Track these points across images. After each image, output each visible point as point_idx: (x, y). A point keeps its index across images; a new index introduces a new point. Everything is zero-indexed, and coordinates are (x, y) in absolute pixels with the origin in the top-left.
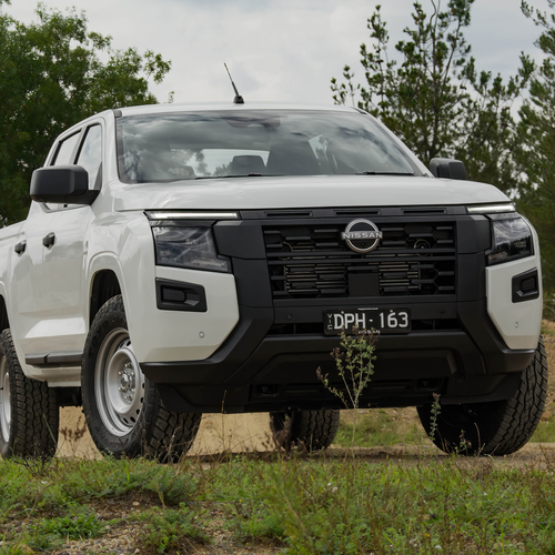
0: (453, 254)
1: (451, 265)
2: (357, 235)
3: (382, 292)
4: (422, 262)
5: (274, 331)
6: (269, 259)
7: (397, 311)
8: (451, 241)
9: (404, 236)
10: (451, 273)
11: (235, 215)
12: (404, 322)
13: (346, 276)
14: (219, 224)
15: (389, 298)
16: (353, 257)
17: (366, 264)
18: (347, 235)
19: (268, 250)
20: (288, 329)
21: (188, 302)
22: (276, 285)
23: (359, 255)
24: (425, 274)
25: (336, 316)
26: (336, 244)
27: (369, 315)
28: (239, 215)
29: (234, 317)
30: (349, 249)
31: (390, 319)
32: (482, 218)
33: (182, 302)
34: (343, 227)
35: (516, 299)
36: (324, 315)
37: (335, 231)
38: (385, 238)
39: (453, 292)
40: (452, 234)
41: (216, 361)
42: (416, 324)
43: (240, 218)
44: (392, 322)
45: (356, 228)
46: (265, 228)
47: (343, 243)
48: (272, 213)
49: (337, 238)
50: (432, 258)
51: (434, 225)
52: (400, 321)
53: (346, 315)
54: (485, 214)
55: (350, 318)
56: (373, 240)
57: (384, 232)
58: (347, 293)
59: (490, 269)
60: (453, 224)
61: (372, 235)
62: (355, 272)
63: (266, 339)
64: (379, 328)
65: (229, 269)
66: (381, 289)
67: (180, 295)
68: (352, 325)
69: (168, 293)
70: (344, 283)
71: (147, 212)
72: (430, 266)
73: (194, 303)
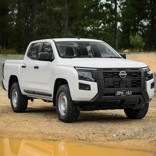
0: (140, 79)
1: (140, 81)
2: (122, 74)
3: (127, 87)
4: (134, 80)
5: (106, 95)
6: (104, 79)
7: (129, 91)
8: (140, 76)
9: (131, 75)
10: (140, 83)
13: (119, 83)
14: (93, 71)
16: (120, 79)
17: (123, 81)
18: (120, 74)
19: (104, 77)
22: (105, 85)
23: (122, 79)
25: (117, 92)
27: (124, 92)
28: (97, 69)
30: (120, 77)
31: (128, 93)
32: (145, 71)
33: (85, 88)
34: (119, 73)
35: (151, 88)
36: (115, 92)
37: (117, 73)
38: (128, 75)
39: (140, 87)
40: (140, 74)
41: (92, 101)
42: (133, 94)
45: (122, 73)
46: (103, 72)
47: (119, 76)
50: (136, 79)
51: (136, 72)
52: (130, 93)
55: (120, 92)
58: (119, 87)
59: (147, 82)
60: (140, 72)
61: (125, 75)
62: (121, 82)
63: (103, 97)
64: (126, 94)
65: (95, 81)
66: (126, 86)
67: (84, 87)
68: (120, 94)
69: (82, 86)
70: (119, 85)
71: (75, 67)
72: (136, 81)
73: (88, 89)
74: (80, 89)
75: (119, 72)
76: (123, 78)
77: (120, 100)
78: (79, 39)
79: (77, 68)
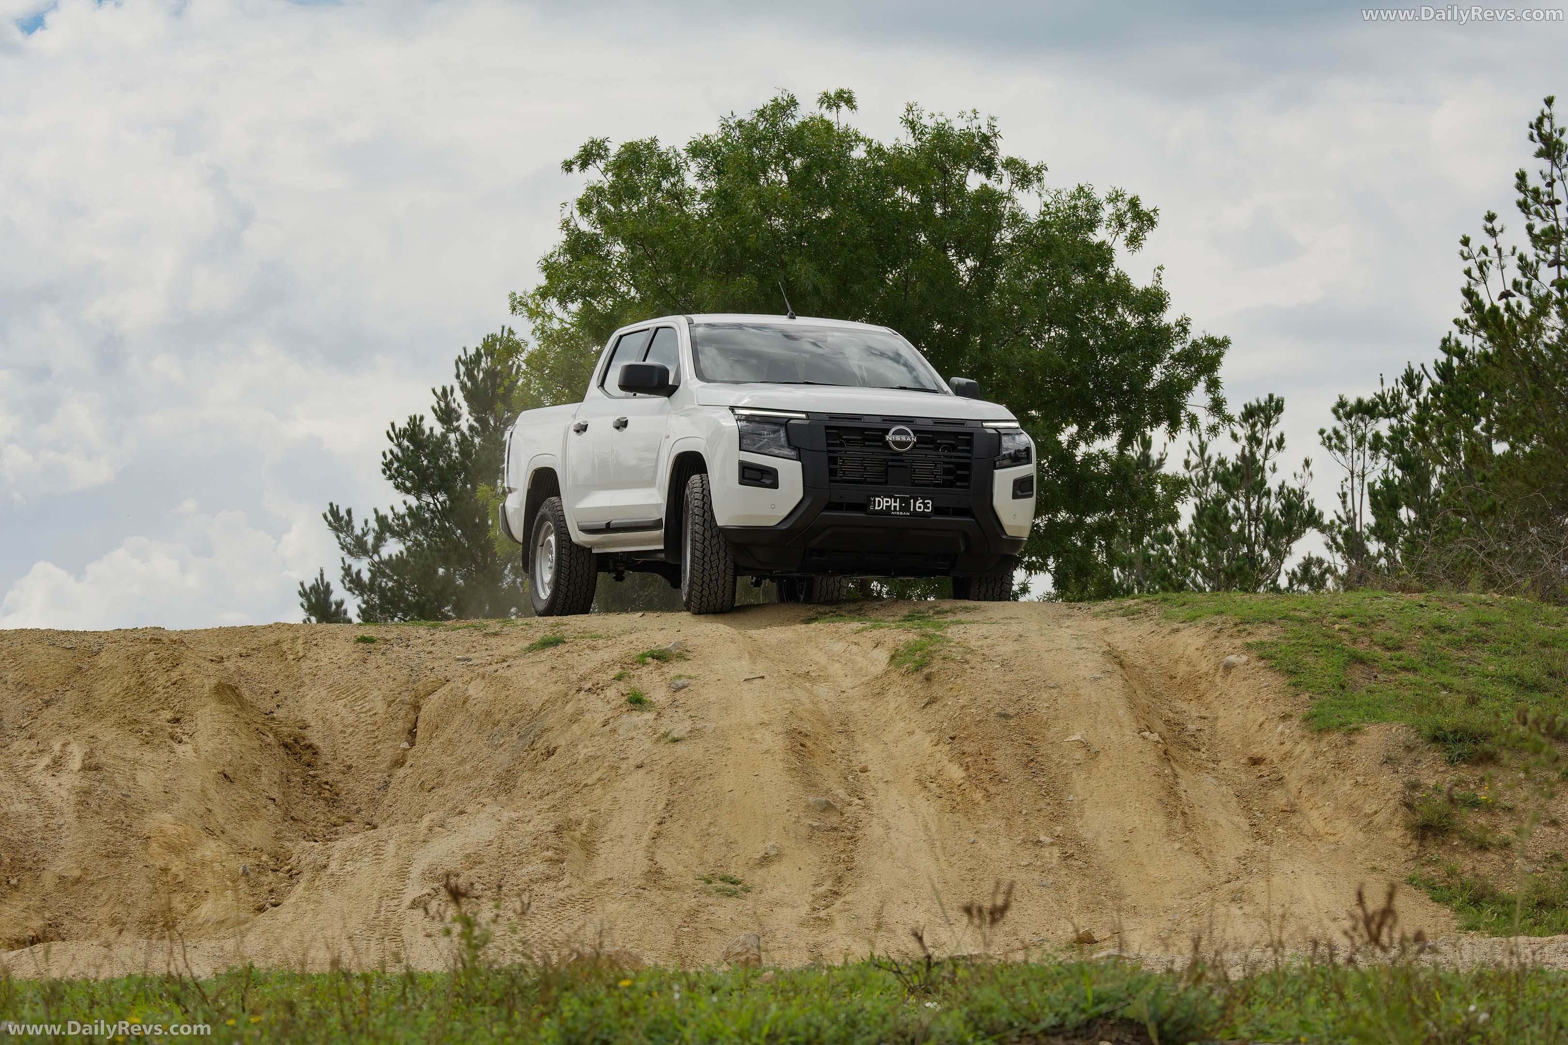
0: (969, 458)
1: (967, 467)
2: (898, 438)
3: (913, 484)
4: (945, 463)
5: (833, 506)
6: (829, 452)
7: (924, 499)
8: (968, 448)
9: (932, 441)
10: (967, 473)
11: (804, 416)
12: (928, 508)
13: (887, 470)
14: (791, 422)
15: (919, 489)
16: (892, 454)
17: (903, 461)
18: (889, 437)
19: (829, 445)
20: (838, 507)
21: (763, 481)
22: (833, 472)
23: (898, 454)
24: (946, 472)
25: (877, 499)
26: (881, 444)
27: (902, 500)
28: (807, 416)
29: (800, 495)
30: (890, 448)
31: (918, 505)
32: (994, 432)
33: (759, 480)
34: (887, 431)
35: (1015, 496)
36: (869, 497)
37: (880, 434)
38: (918, 442)
39: (967, 487)
40: (969, 443)
41: (784, 527)
42: (937, 510)
43: (808, 418)
44: (920, 508)
45: (896, 433)
46: (827, 427)
47: (886, 443)
48: (833, 416)
49: (882, 439)
50: (953, 460)
51: (956, 434)
52: (926, 507)
53: (885, 499)
54: (996, 429)
55: (887, 502)
56: (909, 443)
57: (918, 437)
58: (886, 483)
59: (997, 472)
60: (971, 434)
61: (909, 439)
62: (894, 466)
63: (823, 514)
64: (909, 511)
65: (797, 458)
66: (912, 481)
67: (757, 475)
68: (888, 507)
69: (748, 473)
70: (886, 474)
71: (732, 408)
72: (951, 466)
73: (768, 482)
74: (742, 483)
75: (889, 430)
76: (903, 453)
77: (886, 530)
78: (792, 317)
79: (738, 411)
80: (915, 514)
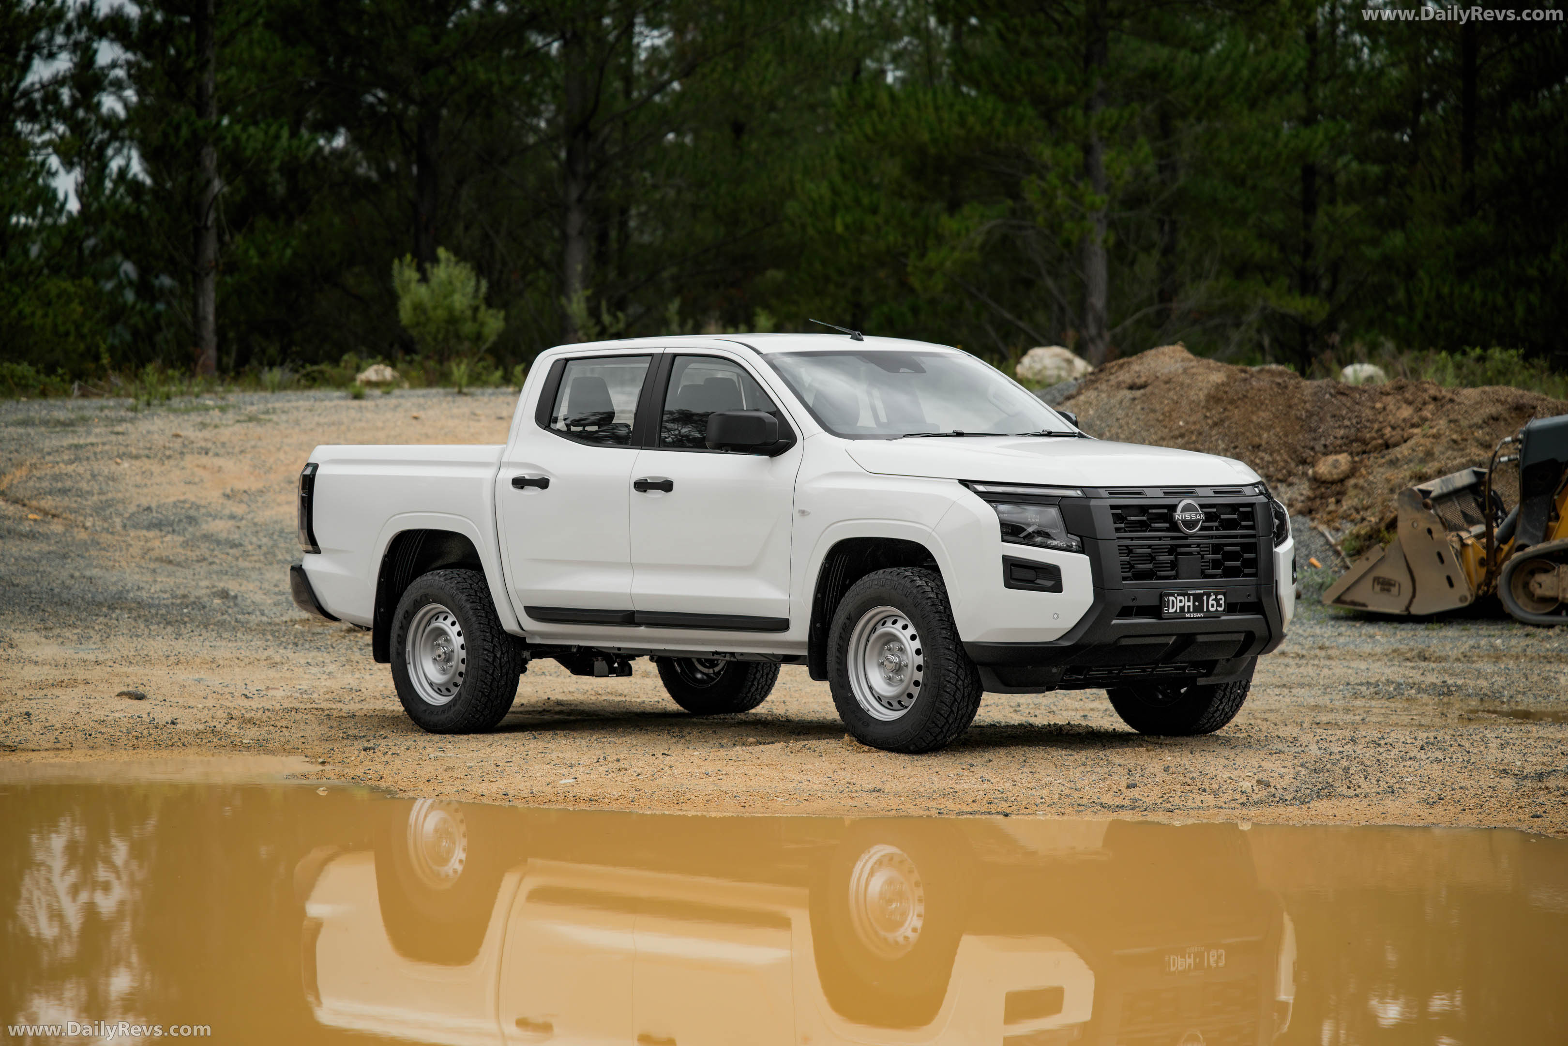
0: (1253, 536)
1: (1252, 548)
2: (1188, 516)
3: (1204, 575)
4: (1231, 544)
5: (1126, 612)
6: (1118, 539)
7: (1216, 594)
8: (1250, 523)
9: (1215, 517)
10: (1252, 556)
11: (1079, 492)
12: (1220, 606)
13: (1176, 558)
14: (1064, 501)
15: (1210, 581)
16: (1173, 538)
17: (1189, 546)
18: (1178, 515)
19: (1116, 530)
20: (1129, 611)
21: (1038, 581)
22: (1123, 567)
23: (1186, 537)
25: (1171, 598)
26: (1167, 525)
27: (1198, 598)
28: (1083, 492)
30: (1178, 530)
31: (1211, 602)
33: (1032, 582)
34: (1173, 508)
36: (1161, 597)
37: (1165, 511)
38: (1209, 517)
39: (1254, 575)
40: (1251, 516)
41: (1065, 643)
42: (1231, 608)
43: (1084, 495)
44: (1213, 606)
45: (1185, 509)
46: (1113, 507)
47: (1174, 526)
49: (1170, 518)
50: (1238, 540)
51: (1234, 508)
52: (1219, 605)
53: (1179, 598)
55: (1181, 601)
56: (1198, 521)
57: (1206, 513)
58: (1178, 576)
59: (1277, 550)
60: (1253, 505)
61: (1197, 517)
62: (1182, 554)
63: (1114, 622)
64: (1203, 611)
65: (1081, 550)
66: (1202, 572)
67: (1030, 575)
68: (1182, 608)
69: (1019, 573)
70: (1174, 565)
71: (965, 483)
72: (1238, 548)
73: (1049, 583)
74: (1008, 585)
76: (1192, 536)
77: (1174, 638)
78: (858, 339)
79: (981, 488)
80: (1210, 615)
